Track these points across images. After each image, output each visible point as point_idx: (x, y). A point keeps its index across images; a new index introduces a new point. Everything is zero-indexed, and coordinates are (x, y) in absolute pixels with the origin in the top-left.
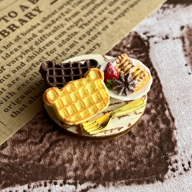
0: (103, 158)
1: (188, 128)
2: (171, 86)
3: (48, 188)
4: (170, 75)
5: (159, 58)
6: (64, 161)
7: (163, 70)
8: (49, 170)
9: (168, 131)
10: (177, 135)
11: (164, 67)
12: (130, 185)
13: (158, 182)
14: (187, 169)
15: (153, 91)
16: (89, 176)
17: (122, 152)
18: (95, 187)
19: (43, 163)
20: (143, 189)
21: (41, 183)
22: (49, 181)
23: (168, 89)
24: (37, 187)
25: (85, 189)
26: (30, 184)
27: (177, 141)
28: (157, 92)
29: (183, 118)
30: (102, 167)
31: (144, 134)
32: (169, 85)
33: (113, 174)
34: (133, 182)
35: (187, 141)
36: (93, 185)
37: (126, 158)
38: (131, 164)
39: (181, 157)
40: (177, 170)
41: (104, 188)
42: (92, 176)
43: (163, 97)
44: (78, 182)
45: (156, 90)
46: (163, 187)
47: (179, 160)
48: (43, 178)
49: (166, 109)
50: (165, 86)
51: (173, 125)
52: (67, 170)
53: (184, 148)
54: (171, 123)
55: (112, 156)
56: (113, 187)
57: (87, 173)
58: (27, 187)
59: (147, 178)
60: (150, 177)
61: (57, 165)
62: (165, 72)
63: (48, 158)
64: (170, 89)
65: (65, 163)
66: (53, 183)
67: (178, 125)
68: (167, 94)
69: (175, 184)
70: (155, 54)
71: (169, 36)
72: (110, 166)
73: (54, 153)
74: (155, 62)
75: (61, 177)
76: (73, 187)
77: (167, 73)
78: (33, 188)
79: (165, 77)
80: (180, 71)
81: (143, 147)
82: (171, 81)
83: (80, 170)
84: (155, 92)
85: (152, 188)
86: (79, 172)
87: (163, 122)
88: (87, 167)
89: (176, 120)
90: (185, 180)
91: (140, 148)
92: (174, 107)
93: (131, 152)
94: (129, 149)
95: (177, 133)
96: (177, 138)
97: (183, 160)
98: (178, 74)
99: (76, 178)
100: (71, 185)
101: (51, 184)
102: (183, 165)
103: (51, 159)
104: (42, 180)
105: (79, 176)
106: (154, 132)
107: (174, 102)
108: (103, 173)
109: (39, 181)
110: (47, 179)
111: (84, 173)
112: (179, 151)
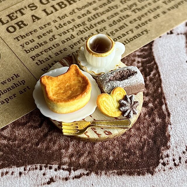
0: (98, 147)
1: (183, 124)
2: (170, 81)
3: (43, 171)
4: (170, 71)
5: (162, 53)
6: (60, 147)
7: (164, 64)
8: (46, 155)
9: (163, 126)
10: (171, 130)
11: (165, 62)
12: (121, 175)
13: (148, 175)
14: (177, 164)
15: (152, 85)
16: (83, 163)
17: (117, 143)
18: (88, 174)
19: (40, 147)
20: (133, 180)
21: (37, 167)
22: (45, 165)
23: (167, 84)
24: (33, 170)
25: (78, 175)
26: (26, 166)
27: (171, 136)
28: (156, 86)
29: (179, 114)
30: (96, 155)
31: (140, 127)
32: (169, 80)
33: (106, 163)
34: (124, 172)
35: (181, 137)
36: (86, 173)
37: (120, 148)
38: (124, 155)
39: (172, 152)
40: (168, 164)
41: (96, 176)
42: (86, 163)
43: (161, 91)
44: (72, 168)
45: (156, 84)
46: (152, 179)
47: (170, 155)
48: (39, 161)
49: (163, 104)
50: (165, 81)
51: (168, 120)
52: (63, 156)
53: (176, 143)
54: (167, 118)
55: (107, 145)
56: (105, 175)
57: (82, 160)
58: (23, 169)
59: (138, 170)
60: (141, 169)
61: (54, 150)
62: (166, 66)
63: (46, 142)
64: (169, 84)
65: (61, 149)
66: (48, 167)
67: (173, 120)
68: (165, 89)
69: (164, 178)
70: (158, 48)
71: (173, 32)
72: (104, 155)
73: (52, 138)
74: (157, 56)
75: (56, 162)
76: (67, 173)
77: (168, 68)
78: (29, 171)
79: (165, 72)
80: (181, 67)
81: (138, 139)
82: (171, 76)
83: (75, 156)
84: (154, 86)
85: (142, 180)
86: (73, 159)
87: (159, 116)
88: (82, 155)
89: (171, 116)
90: (174, 175)
91: (134, 140)
92: (171, 102)
93: (125, 143)
94: (124, 140)
95: (171, 128)
96: (171, 134)
97: (175, 155)
98: (178, 70)
99: (70, 164)
100: (65, 171)
101: (47, 168)
102: (174, 160)
103: (48, 144)
104: (38, 163)
105: (74, 163)
106: (150, 125)
107: (172, 97)
108: (97, 162)
109: (35, 164)
110: (43, 163)
111: (79, 160)
112: (171, 146)
